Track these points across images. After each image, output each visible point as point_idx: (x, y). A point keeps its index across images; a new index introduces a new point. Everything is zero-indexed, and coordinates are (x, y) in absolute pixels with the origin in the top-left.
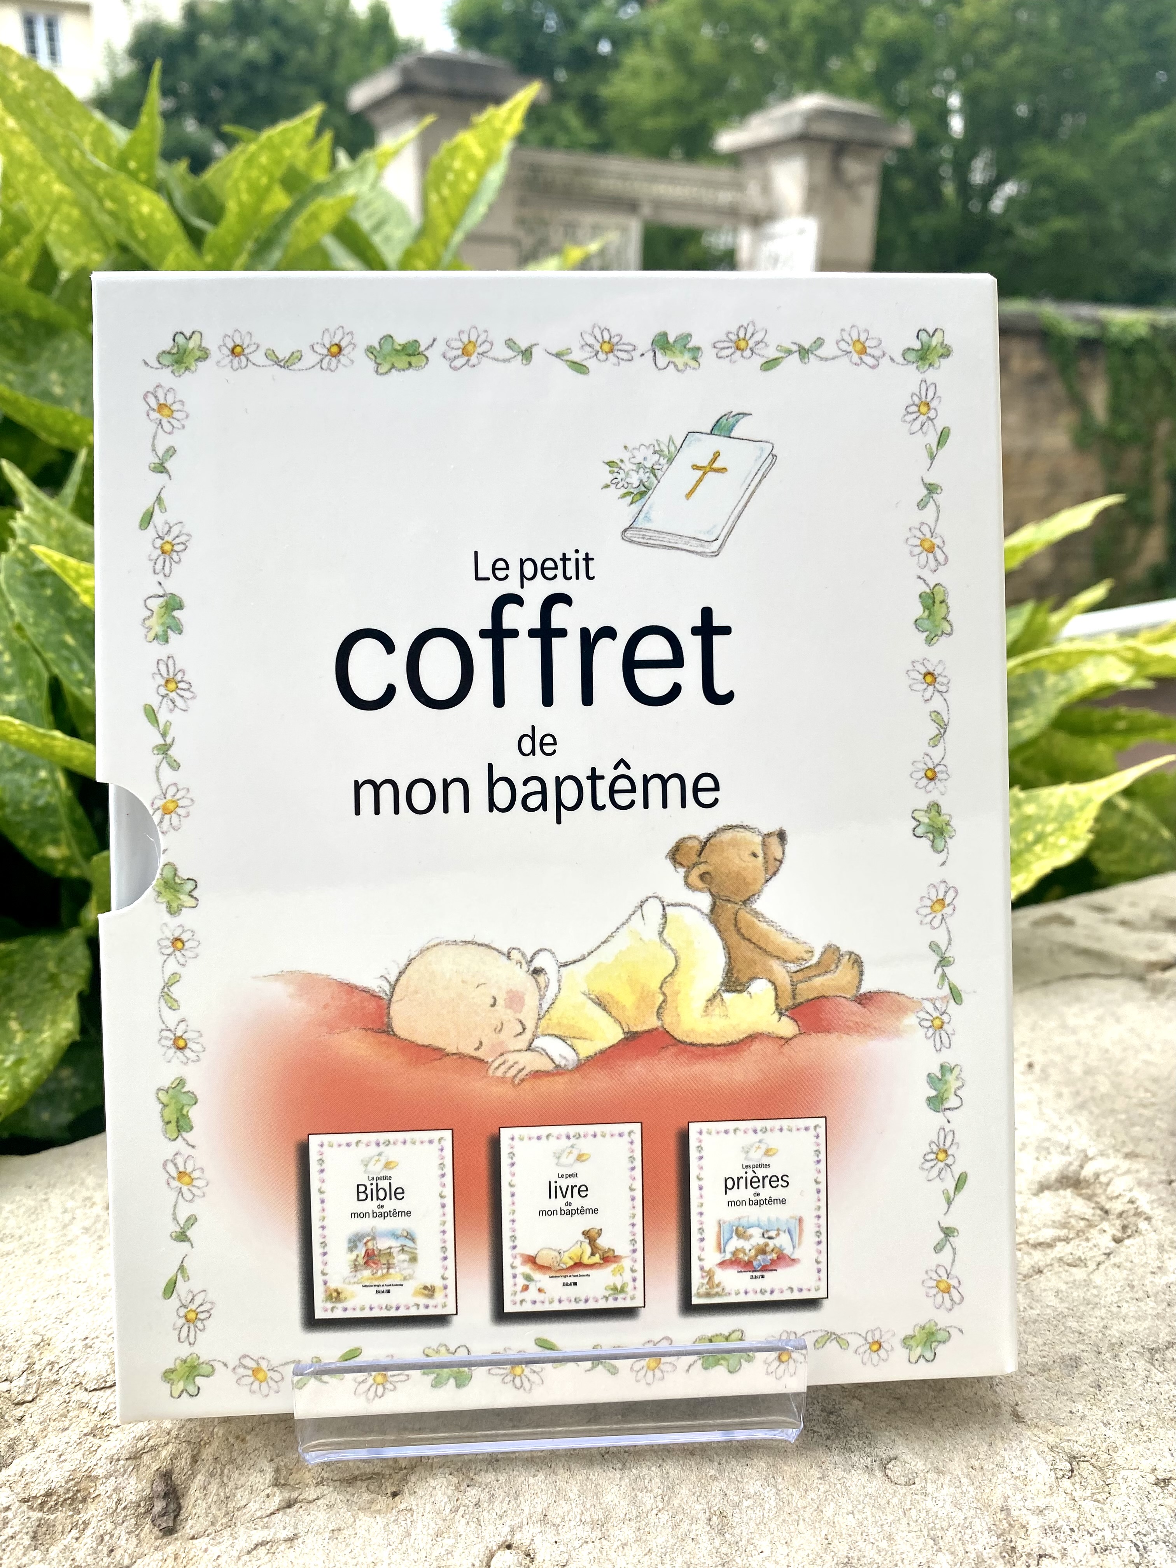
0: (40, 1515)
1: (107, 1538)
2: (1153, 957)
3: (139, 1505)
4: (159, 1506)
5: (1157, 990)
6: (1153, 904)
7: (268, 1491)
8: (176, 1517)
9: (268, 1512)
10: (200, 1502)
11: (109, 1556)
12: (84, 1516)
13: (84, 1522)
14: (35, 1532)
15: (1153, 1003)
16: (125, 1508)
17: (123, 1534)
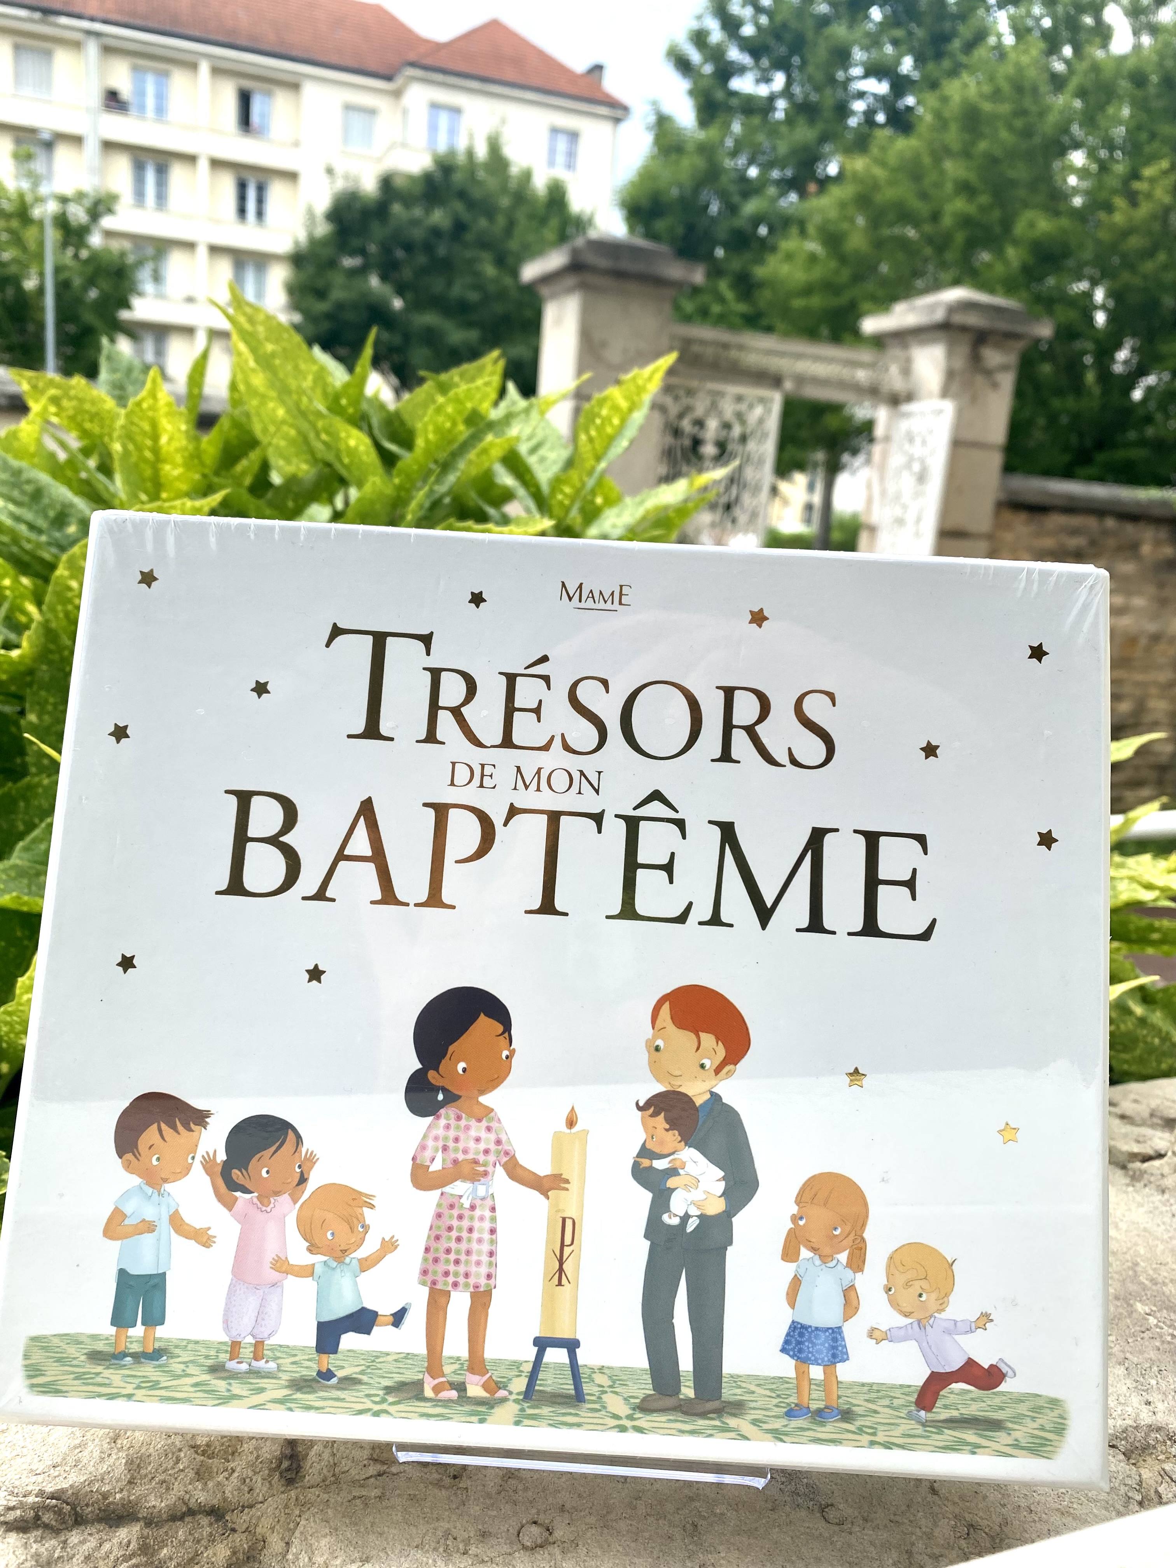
0: (202, 1458)
1: (248, 1480)
2: (1136, 1148)
3: (272, 1462)
4: (286, 1464)
5: (1136, 1178)
6: (1154, 1103)
7: (365, 1462)
8: (297, 1473)
9: (364, 1477)
10: (315, 1464)
11: (249, 1493)
12: (232, 1465)
13: (232, 1468)
14: (198, 1469)
15: (1131, 1189)
16: (261, 1462)
17: (259, 1479)
